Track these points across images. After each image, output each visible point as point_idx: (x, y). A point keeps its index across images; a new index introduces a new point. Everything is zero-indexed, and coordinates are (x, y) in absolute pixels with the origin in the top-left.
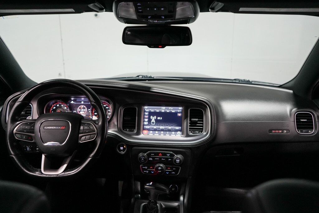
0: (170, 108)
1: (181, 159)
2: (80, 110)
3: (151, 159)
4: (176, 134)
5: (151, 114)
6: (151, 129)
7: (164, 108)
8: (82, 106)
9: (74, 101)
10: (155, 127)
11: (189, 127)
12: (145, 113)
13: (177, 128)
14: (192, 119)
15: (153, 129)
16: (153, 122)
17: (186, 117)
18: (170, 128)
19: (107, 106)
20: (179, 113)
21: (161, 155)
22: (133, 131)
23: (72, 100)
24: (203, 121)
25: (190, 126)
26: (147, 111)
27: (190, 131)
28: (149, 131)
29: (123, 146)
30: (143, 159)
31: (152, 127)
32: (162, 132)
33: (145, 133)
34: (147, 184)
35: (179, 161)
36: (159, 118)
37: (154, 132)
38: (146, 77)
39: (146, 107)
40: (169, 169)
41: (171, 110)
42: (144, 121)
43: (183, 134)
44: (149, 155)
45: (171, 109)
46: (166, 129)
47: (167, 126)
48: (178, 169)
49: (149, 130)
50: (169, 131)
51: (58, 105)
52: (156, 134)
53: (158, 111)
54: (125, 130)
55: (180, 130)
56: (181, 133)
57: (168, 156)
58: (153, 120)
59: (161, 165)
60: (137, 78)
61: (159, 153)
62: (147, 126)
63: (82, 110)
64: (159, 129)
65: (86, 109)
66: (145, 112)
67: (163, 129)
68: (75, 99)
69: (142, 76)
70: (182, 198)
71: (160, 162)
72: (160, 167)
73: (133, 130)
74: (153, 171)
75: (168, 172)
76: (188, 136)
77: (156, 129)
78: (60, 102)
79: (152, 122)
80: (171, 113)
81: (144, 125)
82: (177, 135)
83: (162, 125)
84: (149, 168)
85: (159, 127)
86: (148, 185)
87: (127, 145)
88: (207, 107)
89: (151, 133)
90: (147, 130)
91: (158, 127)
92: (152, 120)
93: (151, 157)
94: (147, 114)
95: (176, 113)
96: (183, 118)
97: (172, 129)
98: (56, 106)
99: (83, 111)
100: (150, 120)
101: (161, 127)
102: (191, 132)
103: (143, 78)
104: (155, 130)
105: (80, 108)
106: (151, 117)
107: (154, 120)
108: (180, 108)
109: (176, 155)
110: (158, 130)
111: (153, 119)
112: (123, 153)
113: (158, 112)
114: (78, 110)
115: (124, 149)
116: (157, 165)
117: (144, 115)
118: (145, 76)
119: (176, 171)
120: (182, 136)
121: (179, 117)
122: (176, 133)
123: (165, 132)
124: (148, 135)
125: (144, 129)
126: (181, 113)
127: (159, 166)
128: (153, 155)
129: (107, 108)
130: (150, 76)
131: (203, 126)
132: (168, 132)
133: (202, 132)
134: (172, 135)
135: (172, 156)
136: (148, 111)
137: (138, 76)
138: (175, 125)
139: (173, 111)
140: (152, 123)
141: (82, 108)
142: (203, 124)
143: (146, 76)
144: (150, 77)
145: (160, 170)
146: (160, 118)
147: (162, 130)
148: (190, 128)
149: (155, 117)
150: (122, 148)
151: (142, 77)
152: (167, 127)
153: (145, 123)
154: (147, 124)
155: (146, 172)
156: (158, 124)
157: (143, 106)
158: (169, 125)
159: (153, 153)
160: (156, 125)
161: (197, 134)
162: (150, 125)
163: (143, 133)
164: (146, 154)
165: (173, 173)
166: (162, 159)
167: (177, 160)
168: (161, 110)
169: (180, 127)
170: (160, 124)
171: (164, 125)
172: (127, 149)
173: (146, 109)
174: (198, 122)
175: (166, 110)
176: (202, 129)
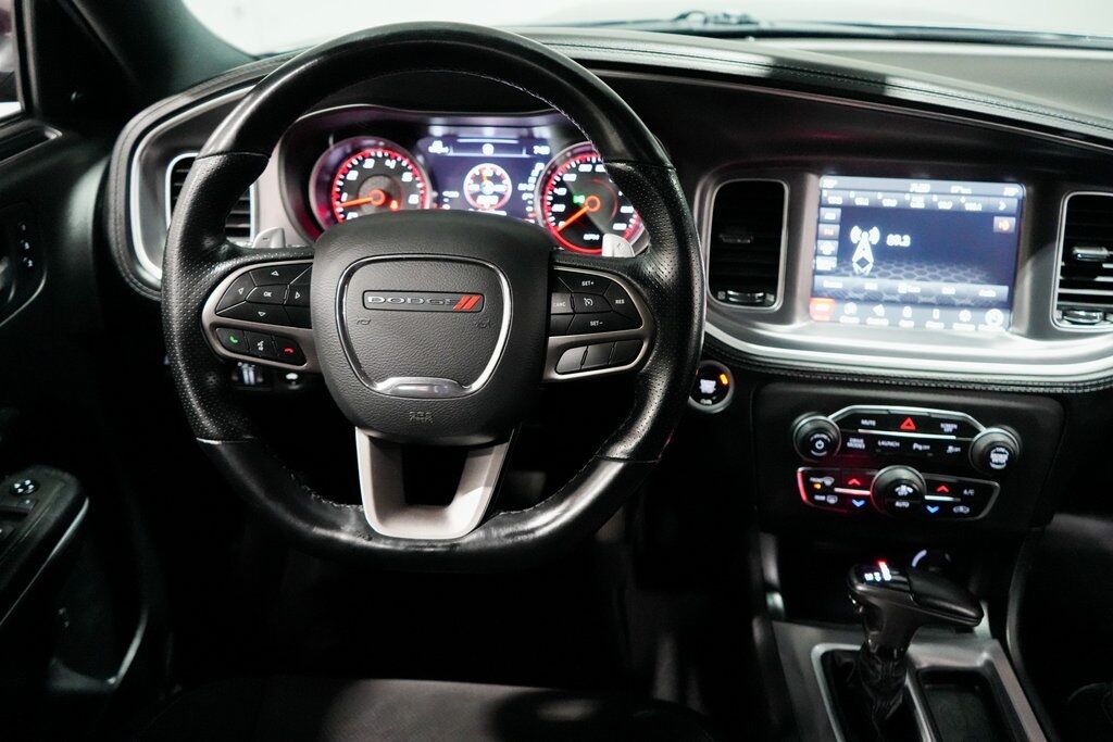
0: (957, 187)
2: (476, 188)
3: (856, 443)
4: (976, 323)
5: (853, 216)
6: (851, 295)
7: (924, 186)
8: (488, 169)
9: (448, 140)
10: (872, 285)
11: (1059, 290)
12: (822, 209)
13: (988, 291)
14: (1079, 251)
15: (861, 296)
16: (863, 259)
18: (949, 289)
20: (1005, 214)
21: (913, 427)
22: (762, 304)
23: (438, 138)
25: (1062, 285)
26: (832, 200)
27: (1058, 308)
28: (840, 305)
29: (713, 374)
30: (820, 445)
31: (858, 281)
32: (907, 311)
33: (823, 313)
35: (1003, 458)
36: (894, 240)
37: (866, 307)
38: (722, 19)
39: (828, 182)
40: (942, 494)
41: (963, 200)
42: (816, 254)
43: (1013, 320)
44: (850, 424)
45: (960, 194)
46: (930, 296)
47: (935, 278)
48: (983, 492)
49: (839, 297)
50: (946, 304)
51: (369, 164)
52: (876, 317)
53: (890, 202)
54: (721, 295)
55: (1008, 304)
56: (1008, 316)
57: (949, 434)
58: (864, 251)
59: (903, 473)
61: (903, 417)
62: (831, 278)
63: (489, 187)
64: (894, 293)
65: (507, 181)
66: (821, 204)
67: (912, 295)
68: (453, 130)
69: (700, 17)
72: (908, 485)
73: (764, 297)
74: (859, 497)
75: (933, 503)
77: (874, 293)
78: (376, 147)
79: (856, 257)
80: (958, 216)
81: (815, 272)
82: (981, 325)
83: (909, 277)
84: (841, 482)
85: (893, 283)
86: (874, 583)
87: (736, 374)
89: (851, 315)
90: (830, 297)
91: (887, 283)
92: (859, 250)
93: (859, 436)
94: (832, 214)
95: (987, 217)
96: (1024, 243)
97: (958, 296)
98: (359, 168)
99: (495, 193)
100: (845, 249)
102: (1066, 315)
103: (713, 27)
104: (872, 299)
105: (478, 179)
106: (856, 233)
107: (868, 250)
108: (1013, 190)
109: (984, 430)
110: (886, 297)
111: (865, 240)
113: (889, 209)
114: (469, 185)
115: (721, 390)
116: (885, 474)
117: (819, 221)
118: (716, 17)
119: (977, 503)
120: (1014, 331)
121: (1004, 235)
122: (979, 314)
123: (924, 311)
124: (835, 320)
125: (815, 293)
126: (1018, 214)
127: (898, 482)
128: (870, 427)
130: (740, 13)
132: (937, 313)
134: (957, 324)
135: (965, 430)
136: (839, 201)
137: (683, 17)
138: (977, 278)
139: (972, 207)
140: (856, 266)
141: (489, 178)
143: (726, 16)
144: (742, 22)
145: (903, 498)
146: (898, 237)
147: (910, 301)
148: (1062, 297)
149: (874, 234)
150: (708, 386)
151: (706, 21)
152: (932, 286)
153: (823, 264)
154: (829, 269)
155: (825, 502)
156: (890, 271)
157: (813, 172)
158: (944, 278)
159: (869, 417)
160: (876, 274)
161: (1093, 324)
162: (847, 275)
163: (808, 310)
164: (830, 418)
165: (961, 509)
166: (915, 446)
167: (996, 452)
168: (907, 197)
169: (1004, 290)
170: (900, 272)
171: (918, 276)
172: (735, 394)
173: (826, 189)
174: (1105, 266)
175: (935, 198)
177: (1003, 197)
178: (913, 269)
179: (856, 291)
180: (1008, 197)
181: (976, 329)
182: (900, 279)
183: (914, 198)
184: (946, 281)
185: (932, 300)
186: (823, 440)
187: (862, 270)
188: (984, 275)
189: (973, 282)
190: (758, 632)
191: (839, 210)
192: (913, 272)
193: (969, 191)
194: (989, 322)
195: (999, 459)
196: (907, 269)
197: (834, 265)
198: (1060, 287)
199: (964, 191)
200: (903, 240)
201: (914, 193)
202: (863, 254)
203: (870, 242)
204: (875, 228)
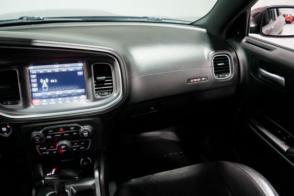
0: (66, 65)
1: (89, 130)
3: (49, 137)
5: (40, 76)
6: (44, 97)
7: (57, 66)
10: (49, 94)
12: (31, 76)
13: (80, 91)
14: (98, 78)
15: (47, 97)
17: (90, 76)
18: (70, 92)
20: (80, 71)
21: (63, 130)
22: (17, 104)
24: (111, 79)
26: (33, 72)
27: (96, 93)
28: (41, 100)
29: (5, 126)
30: (37, 140)
31: (45, 93)
32: (60, 99)
33: (37, 103)
34: (48, 175)
35: (87, 134)
36: (52, 81)
37: (49, 100)
38: (32, 19)
39: (31, 68)
40: (76, 145)
41: (68, 68)
42: (31, 87)
43: (88, 98)
44: (46, 133)
47: (66, 89)
48: (87, 143)
49: (40, 98)
50: (69, 96)
52: (52, 102)
53: (49, 71)
54: (5, 103)
55: (84, 94)
56: (86, 96)
57: (73, 130)
59: (65, 142)
60: (20, 21)
61: (59, 128)
62: (37, 93)
64: (56, 95)
66: (30, 74)
67: (60, 95)
69: (26, 18)
70: (97, 174)
71: (63, 138)
72: (64, 145)
73: (18, 102)
74: (55, 151)
75: (74, 148)
76: (95, 100)
77: (50, 96)
79: (43, 87)
80: (68, 73)
81: (32, 92)
82: (80, 100)
84: (48, 147)
85: (55, 92)
86: (49, 176)
87: (11, 125)
88: (114, 60)
89: (45, 102)
90: (38, 98)
91: (53, 92)
92: (43, 85)
93: (49, 135)
94: (34, 76)
95: (75, 72)
96: (86, 76)
97: (72, 93)
100: (40, 85)
101: (58, 93)
102: (99, 94)
103: (29, 21)
104: (50, 97)
106: (42, 81)
107: (46, 84)
108: (80, 64)
109: (82, 127)
110: (53, 96)
111: (44, 82)
112: (6, 135)
113: (49, 73)
115: (8, 129)
116: (61, 143)
117: (30, 79)
118: (30, 18)
119: (86, 146)
120: (87, 100)
121: (80, 76)
122: (78, 97)
123: (64, 99)
125: (33, 98)
126: (83, 71)
128: (51, 132)
130: (37, 17)
131: (112, 85)
132: (68, 98)
133: (112, 92)
134: (73, 101)
135: (78, 128)
136: (35, 73)
137: (22, 18)
139: (71, 70)
140: (43, 89)
142: (112, 82)
143: (33, 17)
144: (38, 19)
145: (63, 149)
147: (60, 96)
148: (96, 90)
149: (47, 80)
150: (4, 129)
151: (27, 20)
152: (65, 91)
153: (34, 90)
155: (46, 154)
156: (53, 89)
157: (26, 66)
158: (68, 89)
159: (50, 130)
160: (49, 91)
161: (106, 95)
162: (42, 92)
163: (32, 103)
164: (41, 132)
165: (82, 148)
166: (65, 135)
167: (84, 133)
168: (54, 69)
169: (84, 90)
170: (56, 89)
171: (61, 90)
172: (12, 130)
173: (31, 70)
174: (106, 81)
175: (61, 69)
176: (112, 88)
177: (79, 66)
181: (79, 101)
183: (56, 69)
184: (68, 90)
185: (66, 95)
186: (38, 138)
187: (45, 90)
188: (78, 87)
189: (75, 89)
191: (36, 75)
192: (59, 89)
193: (69, 66)
194: (81, 98)
195: (86, 134)
197: (37, 90)
198: (95, 88)
199: (68, 66)
200: (55, 81)
201: (55, 68)
202: (45, 86)
203: (46, 82)
204: (47, 79)
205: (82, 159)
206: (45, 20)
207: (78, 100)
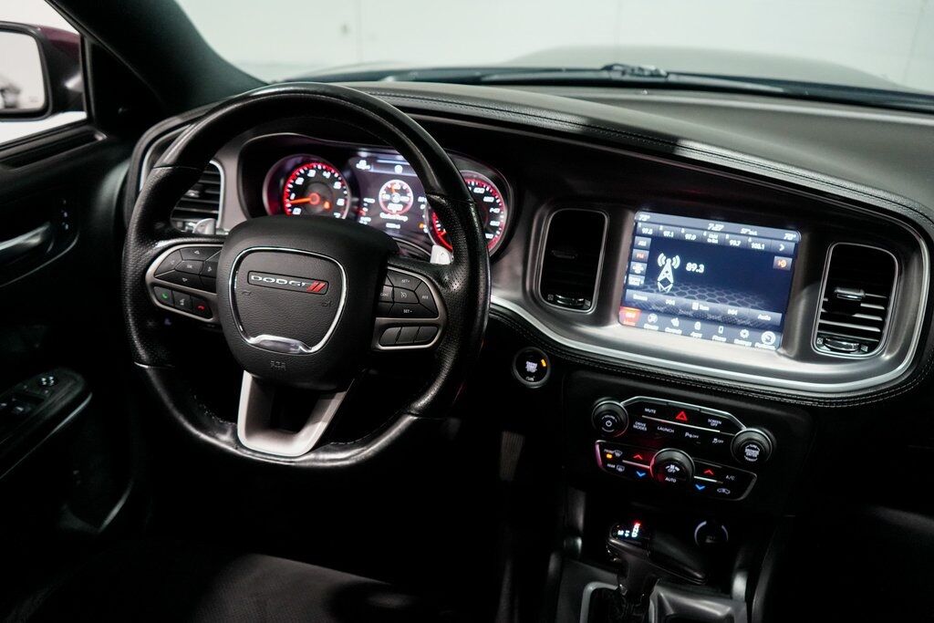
0: (745, 229)
1: (767, 445)
2: (387, 197)
3: (640, 426)
4: (753, 341)
5: (660, 245)
6: (654, 307)
7: (719, 226)
8: (397, 184)
9: (370, 161)
10: (671, 301)
11: (819, 322)
12: (637, 238)
13: (765, 316)
14: (839, 291)
15: (662, 309)
16: (666, 279)
17: (812, 278)
18: (733, 311)
19: (487, 194)
20: (783, 255)
21: (686, 419)
22: (581, 308)
23: (364, 159)
24: (886, 303)
25: (823, 316)
26: (645, 231)
27: (819, 335)
28: (644, 315)
29: (536, 360)
30: (609, 423)
31: (661, 297)
32: (698, 325)
33: (630, 320)
34: (620, 533)
35: (756, 453)
36: (691, 267)
37: (664, 319)
38: (636, 72)
39: (643, 216)
40: (708, 475)
41: (750, 240)
42: (629, 272)
43: (785, 344)
44: (636, 411)
45: (747, 235)
46: (718, 315)
47: (723, 301)
48: (742, 481)
49: (644, 308)
50: (729, 322)
51: (312, 173)
52: (672, 327)
53: (690, 236)
54: (550, 297)
55: (777, 328)
56: (780, 338)
57: (714, 428)
58: (667, 273)
59: (680, 456)
60: (605, 75)
61: (679, 409)
62: (639, 292)
63: (397, 197)
64: (689, 309)
65: (411, 194)
66: (636, 233)
67: (703, 312)
68: (374, 155)
69: (621, 69)
70: (740, 585)
71: (677, 441)
72: (676, 465)
73: (583, 302)
74: (642, 470)
75: (701, 483)
76: (806, 355)
77: (672, 307)
78: (318, 162)
79: (661, 278)
80: (745, 251)
81: (627, 286)
82: (757, 344)
83: (701, 298)
84: (627, 455)
85: (688, 301)
86: (622, 538)
87: (551, 359)
88: (917, 248)
89: (652, 324)
90: (637, 307)
91: (684, 301)
92: (663, 272)
93: (643, 421)
94: (643, 242)
95: (769, 255)
96: (798, 277)
97: (739, 317)
98: (305, 176)
99: (401, 203)
100: (652, 271)
101: (697, 305)
102: (825, 342)
103: (627, 78)
104: (670, 312)
105: (389, 191)
106: (661, 259)
107: (671, 273)
108: (791, 236)
109: (744, 429)
110: (681, 312)
111: (668, 265)
112: (532, 383)
113: (690, 242)
114: (383, 196)
115: (541, 370)
116: (665, 453)
117: (633, 246)
118: (633, 70)
119: (737, 487)
120: (781, 351)
121: (781, 271)
122: (756, 334)
123: (711, 327)
124: (639, 326)
125: (625, 303)
126: (794, 256)
127: (671, 461)
128: (651, 415)
129: (487, 199)
130: (653, 68)
131: (881, 325)
132: (721, 329)
133: (872, 347)
134: (736, 341)
135: (728, 426)
136: (651, 233)
137: (609, 68)
138: (756, 305)
139: (756, 246)
140: (660, 285)
141: (396, 191)
142: (883, 314)
143: (641, 69)
144: (652, 75)
145: (671, 475)
146: (695, 265)
147: (700, 316)
148: (822, 327)
149: (677, 261)
150: (531, 367)
151: (624, 73)
152: (719, 307)
153: (634, 281)
154: (638, 285)
155: (615, 470)
156: (686, 292)
157: (630, 209)
158: (729, 301)
159: (651, 406)
160: (674, 293)
161: (849, 352)
162: (652, 292)
163: (618, 316)
164: (621, 404)
165: (724, 490)
166: (687, 434)
167: (749, 448)
168: (705, 233)
169: (778, 316)
170: (695, 293)
171: (709, 298)
172: (551, 375)
173: (641, 221)
174: (862, 305)
175: (727, 236)
176: (879, 336)
177: (782, 240)
178: (705, 292)
179: (658, 304)
180: (787, 240)
181: (753, 346)
182: (694, 298)
183: (711, 235)
184: (731, 304)
185: (719, 318)
186: (611, 420)
187: (664, 289)
188: (762, 302)
189: (752, 307)
190: (553, 564)
191: (650, 240)
192: (705, 294)
193: (755, 233)
194: (764, 340)
195: (752, 453)
196: (700, 291)
197: (642, 282)
198: (821, 318)
199: (751, 233)
200: (698, 268)
201: (711, 231)
202: (666, 276)
203: (672, 267)
204: (677, 257)
205: (704, 523)
206: (672, 79)
207: (750, 344)
